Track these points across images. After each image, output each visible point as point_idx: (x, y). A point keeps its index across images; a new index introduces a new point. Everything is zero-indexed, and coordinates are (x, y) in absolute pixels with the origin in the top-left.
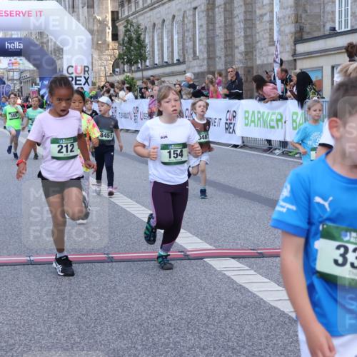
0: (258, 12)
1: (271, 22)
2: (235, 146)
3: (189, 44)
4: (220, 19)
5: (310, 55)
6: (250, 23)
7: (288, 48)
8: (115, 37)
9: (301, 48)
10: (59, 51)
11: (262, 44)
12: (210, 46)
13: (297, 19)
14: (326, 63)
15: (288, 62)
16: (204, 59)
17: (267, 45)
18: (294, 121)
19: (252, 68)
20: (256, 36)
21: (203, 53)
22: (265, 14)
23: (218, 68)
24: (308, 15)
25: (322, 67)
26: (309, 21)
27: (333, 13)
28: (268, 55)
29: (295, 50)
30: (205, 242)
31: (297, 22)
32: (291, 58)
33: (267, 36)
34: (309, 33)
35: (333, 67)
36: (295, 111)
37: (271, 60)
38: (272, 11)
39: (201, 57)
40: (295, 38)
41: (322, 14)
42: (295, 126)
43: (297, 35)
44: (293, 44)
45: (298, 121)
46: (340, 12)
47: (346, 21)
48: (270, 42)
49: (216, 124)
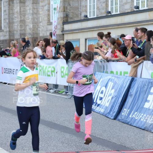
0: (41, 4)
1: (49, 10)
4: (17, 7)
5: (72, 31)
7: (59, 27)
9: (67, 27)
14: (82, 37)
15: (59, 35)
16: (7, 32)
17: (46, 24)
18: (62, 72)
19: (37, 38)
20: (39, 18)
21: (6, 28)
22: (46, 5)
23: (15, 37)
24: (71, 7)
25: (79, 39)
26: (72, 11)
27: (86, 6)
28: (47, 30)
29: (63, 28)
30: (4, 148)
31: (64, 11)
32: (61, 33)
33: (46, 19)
34: (71, 18)
35: (86, 40)
36: (63, 66)
37: (48, 34)
38: (49, 4)
39: (5, 30)
40: (63, 21)
41: (79, 7)
42: (62, 75)
43: (65, 19)
44: (62, 24)
45: (64, 72)
46: (90, 6)
47: (94, 12)
48: (48, 22)
49: (14, 73)
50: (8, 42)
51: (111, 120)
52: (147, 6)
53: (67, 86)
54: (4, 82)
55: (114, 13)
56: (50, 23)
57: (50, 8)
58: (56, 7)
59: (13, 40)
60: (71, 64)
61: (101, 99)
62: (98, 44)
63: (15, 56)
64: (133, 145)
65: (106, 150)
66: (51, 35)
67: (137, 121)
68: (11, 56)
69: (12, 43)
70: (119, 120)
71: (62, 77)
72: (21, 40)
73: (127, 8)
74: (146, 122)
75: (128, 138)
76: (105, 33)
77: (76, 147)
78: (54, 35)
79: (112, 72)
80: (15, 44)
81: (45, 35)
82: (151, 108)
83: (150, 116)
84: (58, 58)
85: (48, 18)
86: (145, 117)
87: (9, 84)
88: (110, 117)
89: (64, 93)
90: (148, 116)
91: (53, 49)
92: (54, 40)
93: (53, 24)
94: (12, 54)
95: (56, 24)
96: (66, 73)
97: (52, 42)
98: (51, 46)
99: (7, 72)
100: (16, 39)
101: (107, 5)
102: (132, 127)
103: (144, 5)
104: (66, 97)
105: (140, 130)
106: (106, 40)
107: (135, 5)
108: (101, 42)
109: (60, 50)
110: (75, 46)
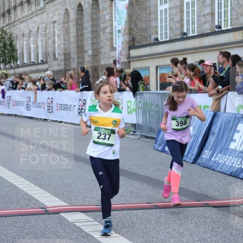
0: (102, 26)
1: (111, 33)
3: (50, 49)
4: (73, 30)
5: (140, 58)
6: (96, 34)
7: (124, 53)
9: (134, 53)
11: (105, 49)
13: (130, 32)
14: (152, 64)
15: (124, 62)
16: (61, 60)
17: (108, 50)
18: (129, 107)
19: (98, 67)
20: (100, 43)
21: (61, 56)
22: (107, 27)
23: (72, 67)
24: (138, 29)
25: (149, 67)
26: (139, 33)
27: (157, 27)
28: (110, 57)
29: (129, 54)
30: (61, 200)
31: (130, 34)
32: (126, 60)
33: (108, 43)
34: (139, 42)
35: (157, 67)
36: (130, 100)
37: (111, 61)
38: (112, 25)
39: (59, 59)
40: (129, 45)
41: (148, 28)
42: (129, 111)
43: (131, 43)
44: (127, 49)
45: (131, 107)
46: (161, 27)
47: (166, 34)
48: (111, 48)
49: (71, 109)
50: (63, 72)
51: (189, 164)
52: (231, 25)
53: (135, 124)
54: (59, 120)
55: (191, 35)
56: (113, 49)
57: (112, 30)
58: (121, 29)
59: (69, 70)
60: (140, 98)
62: (172, 72)
63: (72, 89)
64: (217, 194)
65: (184, 200)
66: (115, 62)
67: (221, 165)
68: (67, 89)
69: (68, 74)
70: (199, 164)
71: (129, 113)
72: (79, 69)
73: (207, 28)
74: (232, 165)
75: (211, 185)
76: (180, 58)
77: (147, 197)
78: (119, 62)
80: (71, 74)
81: (107, 63)
82: (238, 149)
83: (237, 159)
84: (124, 90)
85: (111, 43)
86: (231, 160)
87: (66, 123)
88: (188, 161)
89: (132, 133)
90: (234, 158)
91: (118, 79)
92: (119, 69)
93: (117, 50)
94: (69, 87)
95: (120, 49)
96: (134, 108)
97: (117, 71)
98: (114, 77)
99: (63, 108)
100: (72, 69)
101: (182, 25)
102: (216, 172)
103: (227, 23)
104: (134, 137)
105: (225, 175)
106: (182, 67)
107: (216, 24)
108: (176, 70)
109: (125, 80)
110: (143, 76)
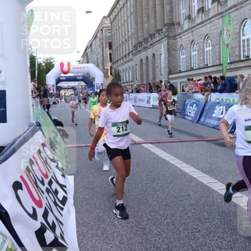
0: (157, 65)
1: (161, 68)
2: (150, 108)
3: (135, 76)
4: (144, 68)
5: (173, 79)
6: (154, 69)
7: (166, 76)
8: (111, 74)
9: (171, 76)
10: (94, 79)
11: (158, 75)
12: (142, 76)
13: (169, 68)
14: (178, 81)
16: (140, 80)
20: (156, 73)
23: (144, 83)
24: (172, 66)
26: (173, 68)
27: (180, 65)
29: (168, 77)
33: (159, 73)
34: (173, 72)
35: (181, 82)
38: (161, 65)
41: (176, 66)
43: (169, 72)
44: (168, 75)
46: (182, 65)
47: (184, 68)
49: (144, 101)
50: (140, 85)
51: (195, 123)
52: (212, 64)
54: (139, 106)
55: (195, 68)
56: (161, 75)
61: (190, 113)
67: (209, 124)
70: (199, 123)
73: (202, 65)
74: (213, 124)
79: (195, 99)
83: (216, 121)
85: (161, 72)
86: (213, 122)
99: (141, 101)
101: (191, 64)
103: (210, 63)
107: (206, 63)
